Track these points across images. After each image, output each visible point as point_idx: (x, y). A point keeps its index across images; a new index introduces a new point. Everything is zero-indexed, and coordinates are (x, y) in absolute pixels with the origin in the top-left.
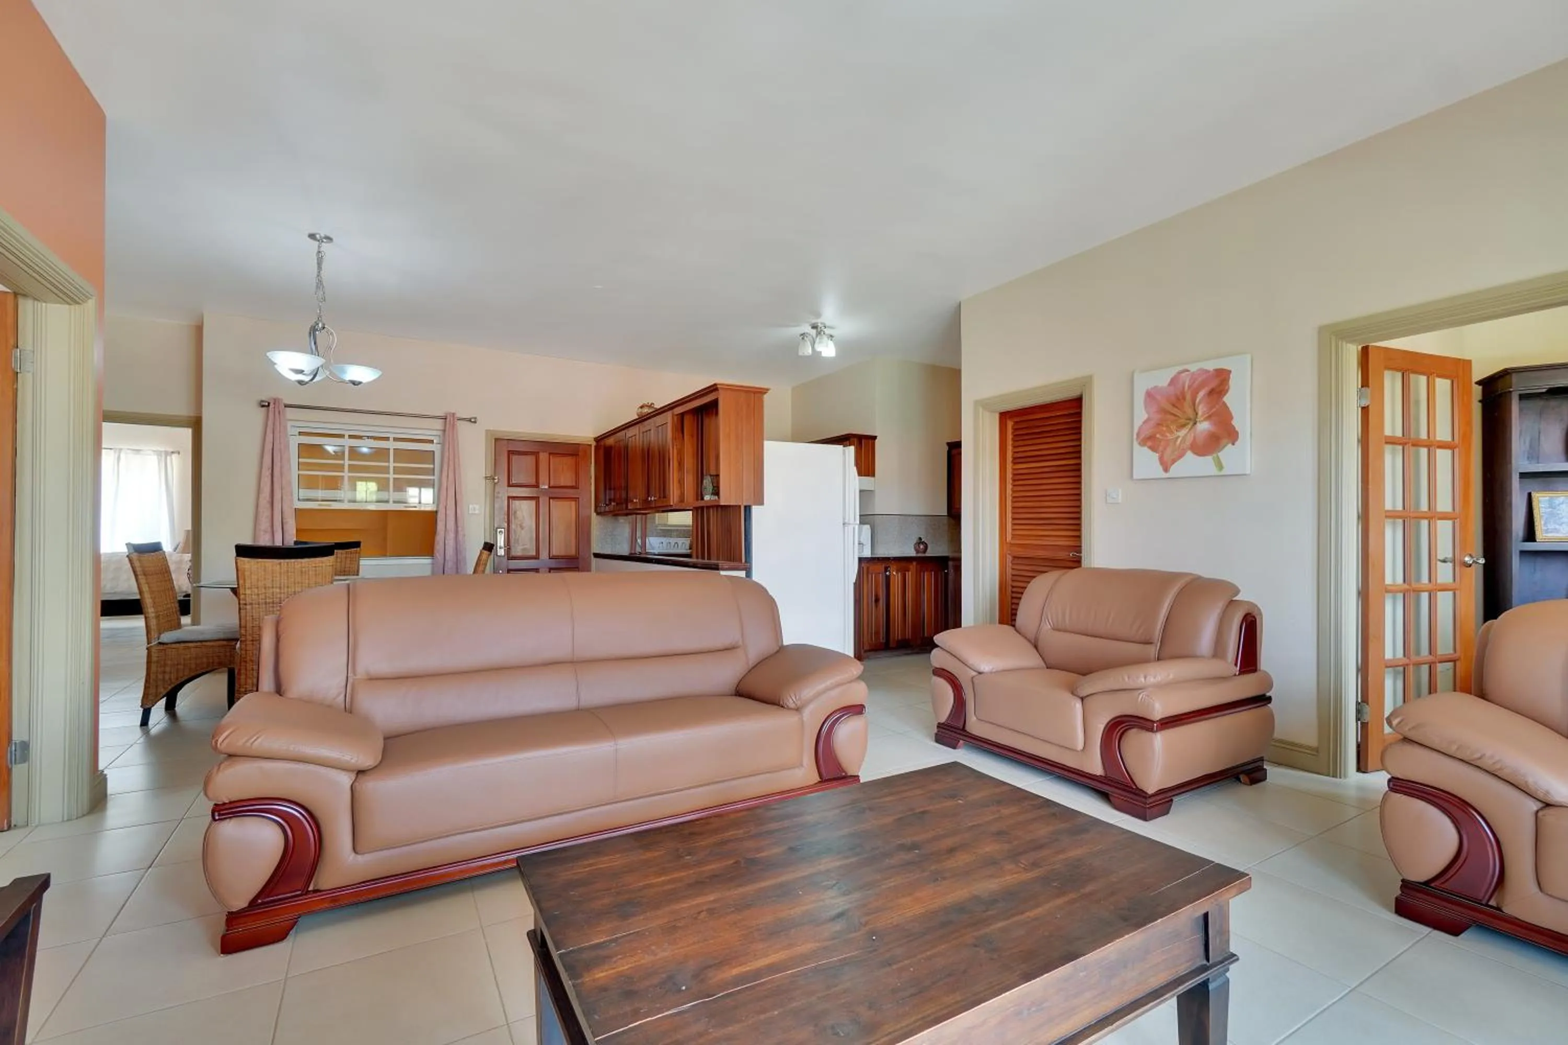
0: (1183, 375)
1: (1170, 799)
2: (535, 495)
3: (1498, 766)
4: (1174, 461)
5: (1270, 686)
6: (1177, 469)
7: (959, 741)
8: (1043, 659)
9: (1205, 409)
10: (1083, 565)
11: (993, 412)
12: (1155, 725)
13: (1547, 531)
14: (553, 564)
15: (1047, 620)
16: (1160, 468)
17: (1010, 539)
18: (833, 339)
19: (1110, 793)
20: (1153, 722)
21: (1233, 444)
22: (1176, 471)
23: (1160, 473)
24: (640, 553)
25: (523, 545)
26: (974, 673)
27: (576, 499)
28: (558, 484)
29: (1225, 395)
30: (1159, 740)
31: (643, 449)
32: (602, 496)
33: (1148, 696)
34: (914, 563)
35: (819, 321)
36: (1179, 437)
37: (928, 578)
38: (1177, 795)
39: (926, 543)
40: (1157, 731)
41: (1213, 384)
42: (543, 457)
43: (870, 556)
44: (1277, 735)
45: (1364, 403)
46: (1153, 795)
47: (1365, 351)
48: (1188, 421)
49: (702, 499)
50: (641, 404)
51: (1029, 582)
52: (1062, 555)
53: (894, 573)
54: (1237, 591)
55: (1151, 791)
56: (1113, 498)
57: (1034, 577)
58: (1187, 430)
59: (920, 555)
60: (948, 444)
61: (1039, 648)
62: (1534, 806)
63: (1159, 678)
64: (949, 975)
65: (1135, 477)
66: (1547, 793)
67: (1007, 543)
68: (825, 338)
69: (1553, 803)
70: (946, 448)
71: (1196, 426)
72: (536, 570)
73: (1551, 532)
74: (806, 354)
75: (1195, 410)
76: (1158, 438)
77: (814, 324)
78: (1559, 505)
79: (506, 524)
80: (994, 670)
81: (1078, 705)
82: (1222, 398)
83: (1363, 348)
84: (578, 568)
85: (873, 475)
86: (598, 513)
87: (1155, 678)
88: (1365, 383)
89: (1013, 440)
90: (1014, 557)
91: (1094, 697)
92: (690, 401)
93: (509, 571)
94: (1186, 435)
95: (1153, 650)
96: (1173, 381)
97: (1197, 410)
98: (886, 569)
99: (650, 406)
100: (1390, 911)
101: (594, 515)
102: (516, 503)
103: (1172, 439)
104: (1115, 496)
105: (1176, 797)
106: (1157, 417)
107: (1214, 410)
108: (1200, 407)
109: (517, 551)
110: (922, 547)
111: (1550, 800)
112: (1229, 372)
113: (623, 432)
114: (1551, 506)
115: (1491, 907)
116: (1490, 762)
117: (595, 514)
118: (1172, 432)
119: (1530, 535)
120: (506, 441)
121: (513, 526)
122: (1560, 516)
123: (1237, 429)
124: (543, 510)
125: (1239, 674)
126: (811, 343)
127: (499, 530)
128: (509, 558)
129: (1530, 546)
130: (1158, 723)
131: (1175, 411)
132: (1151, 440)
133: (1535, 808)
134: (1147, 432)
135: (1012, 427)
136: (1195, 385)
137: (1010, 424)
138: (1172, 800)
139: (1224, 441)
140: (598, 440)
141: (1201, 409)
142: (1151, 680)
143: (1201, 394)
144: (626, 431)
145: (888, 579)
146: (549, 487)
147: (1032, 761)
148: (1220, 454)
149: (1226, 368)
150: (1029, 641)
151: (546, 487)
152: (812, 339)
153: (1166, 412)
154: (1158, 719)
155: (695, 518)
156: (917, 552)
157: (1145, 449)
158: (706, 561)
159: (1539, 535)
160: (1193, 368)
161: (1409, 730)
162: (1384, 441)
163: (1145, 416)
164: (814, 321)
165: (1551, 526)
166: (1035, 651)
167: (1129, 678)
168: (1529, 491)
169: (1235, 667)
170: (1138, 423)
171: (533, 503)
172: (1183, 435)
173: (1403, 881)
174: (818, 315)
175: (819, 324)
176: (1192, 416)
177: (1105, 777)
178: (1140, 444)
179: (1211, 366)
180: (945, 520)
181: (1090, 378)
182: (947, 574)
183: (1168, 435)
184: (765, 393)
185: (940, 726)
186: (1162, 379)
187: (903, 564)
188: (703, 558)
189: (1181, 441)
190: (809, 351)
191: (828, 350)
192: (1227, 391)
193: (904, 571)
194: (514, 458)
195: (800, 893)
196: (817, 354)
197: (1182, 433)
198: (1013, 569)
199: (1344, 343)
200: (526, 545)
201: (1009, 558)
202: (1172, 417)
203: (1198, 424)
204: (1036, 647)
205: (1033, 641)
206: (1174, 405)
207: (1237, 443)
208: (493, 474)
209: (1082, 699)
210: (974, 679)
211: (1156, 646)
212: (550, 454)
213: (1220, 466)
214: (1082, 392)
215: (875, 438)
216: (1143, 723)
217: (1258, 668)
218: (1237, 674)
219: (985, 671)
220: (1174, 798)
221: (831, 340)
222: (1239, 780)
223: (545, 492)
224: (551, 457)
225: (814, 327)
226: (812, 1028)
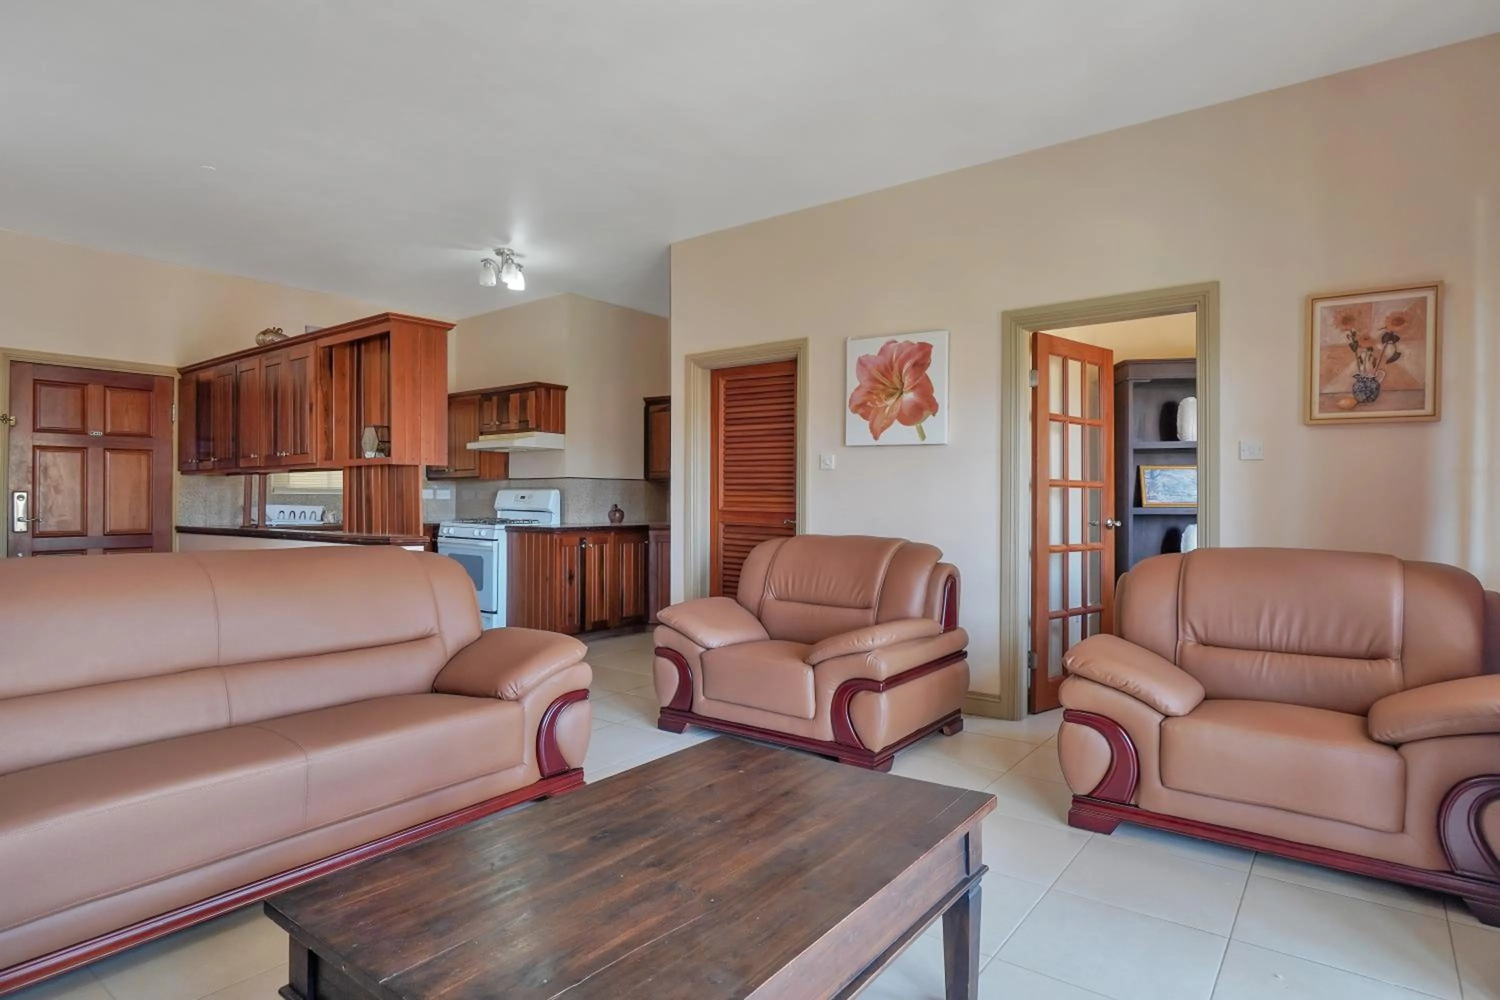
0: (892, 345)
1: (891, 756)
2: (80, 445)
3: (1137, 690)
4: (883, 429)
5: (966, 644)
6: (886, 437)
7: (685, 724)
8: (768, 632)
9: (910, 380)
10: (797, 534)
11: (704, 368)
12: (881, 685)
13: (1149, 499)
14: (109, 542)
15: (770, 591)
16: (871, 436)
17: (722, 506)
18: (522, 269)
19: (840, 757)
20: (879, 682)
21: (934, 415)
22: (885, 439)
23: (869, 439)
24: (257, 526)
25: (61, 516)
26: (702, 650)
27: (148, 452)
28: (118, 430)
29: (927, 368)
30: (884, 700)
31: (267, 390)
32: (192, 449)
33: (875, 658)
34: (613, 534)
35: (505, 247)
36: (887, 406)
37: (628, 550)
38: (896, 751)
39: (622, 511)
40: (884, 690)
41: (917, 357)
42: (94, 391)
43: (559, 526)
44: (971, 688)
45: (1034, 384)
46: (880, 753)
47: (1035, 337)
48: (895, 391)
49: (359, 456)
50: (263, 330)
51: (749, 552)
52: (776, 523)
53: (591, 545)
54: (941, 555)
55: (877, 750)
56: (827, 464)
57: (754, 546)
58: (894, 400)
59: (614, 525)
60: (645, 399)
61: (761, 620)
62: (1158, 718)
63: (884, 640)
64: (791, 916)
65: (847, 444)
66: (1167, 707)
67: (718, 510)
68: (514, 267)
69: (1170, 714)
70: (643, 404)
71: (902, 396)
72: (82, 551)
73: (1152, 499)
74: (490, 284)
75: (901, 381)
76: (869, 406)
77: (500, 249)
78: (1157, 476)
79: (30, 486)
80: (722, 645)
81: (810, 673)
82: (924, 372)
83: (1033, 334)
84: (151, 547)
85: (563, 432)
86: (183, 472)
87: (881, 640)
88: (1035, 366)
89: (725, 400)
90: (727, 526)
91: (827, 664)
92: (343, 332)
93: (35, 553)
94: (894, 404)
95: (871, 615)
96: (882, 351)
97: (903, 380)
98: (582, 541)
99: (277, 332)
100: (1065, 824)
101: (176, 474)
102: (49, 456)
103: (882, 407)
104: (828, 463)
105: (896, 753)
106: (868, 385)
107: (918, 381)
108: (906, 378)
109: (49, 524)
110: (617, 515)
111: (1168, 714)
112: (931, 346)
113: (232, 364)
114: (1152, 477)
115: (1132, 805)
116: (1132, 687)
117: (179, 473)
118: (881, 401)
119: (1138, 502)
120: (31, 365)
121: (41, 490)
122: (1158, 486)
123: (937, 401)
124: (93, 467)
125: (944, 632)
126: (495, 272)
127: (17, 494)
128: (35, 536)
129: (1139, 511)
130: (884, 683)
131: (885, 381)
132: (863, 408)
133: (1160, 720)
134: (859, 401)
135: (724, 386)
136: (902, 356)
137: (722, 383)
138: (893, 756)
139: (925, 413)
140: (185, 372)
141: (907, 380)
142: (878, 642)
143: (908, 365)
144: (236, 362)
145: (583, 552)
146: (105, 434)
147: (763, 736)
148: (923, 424)
149: (927, 342)
150: (751, 612)
151: (100, 434)
152: (496, 267)
153: (875, 380)
154: (884, 679)
155: (348, 482)
156: (612, 521)
157: (857, 416)
158: (365, 534)
159: (1145, 502)
160: (901, 339)
161: (1080, 667)
162: (1048, 419)
163: (858, 384)
164: (500, 246)
165: (1152, 494)
166: (760, 624)
167: (858, 641)
168: (1138, 464)
169: (940, 625)
170: (850, 390)
171: (78, 456)
172: (891, 404)
173: (1074, 796)
174: (507, 240)
175: (506, 251)
176: (898, 385)
177: (836, 742)
178: (852, 411)
179: (916, 339)
180: (642, 485)
181: (805, 340)
182: (647, 547)
183: (877, 403)
184: (450, 329)
185: (663, 710)
186: (872, 348)
187: (602, 535)
188: (359, 530)
189: (889, 410)
190: (493, 281)
191: (515, 282)
192: (929, 365)
193: (601, 543)
194: (44, 391)
195: (622, 876)
196: (501, 286)
197: (891, 402)
198: (725, 538)
199: (1021, 330)
200: (64, 515)
201: (721, 526)
202: (881, 387)
203: (904, 395)
204: (759, 619)
205: (756, 613)
206: (883, 375)
207: (937, 414)
208: (6, 412)
209: (814, 666)
210: (703, 656)
211: (875, 610)
212: (105, 387)
213: (923, 437)
214: (797, 355)
215: (564, 388)
216: (872, 685)
217: (958, 626)
218: (942, 632)
219: (714, 647)
220: (894, 754)
221: (520, 270)
222: (942, 731)
223: (96, 441)
224: (108, 392)
225: (499, 253)
226: (690, 984)
